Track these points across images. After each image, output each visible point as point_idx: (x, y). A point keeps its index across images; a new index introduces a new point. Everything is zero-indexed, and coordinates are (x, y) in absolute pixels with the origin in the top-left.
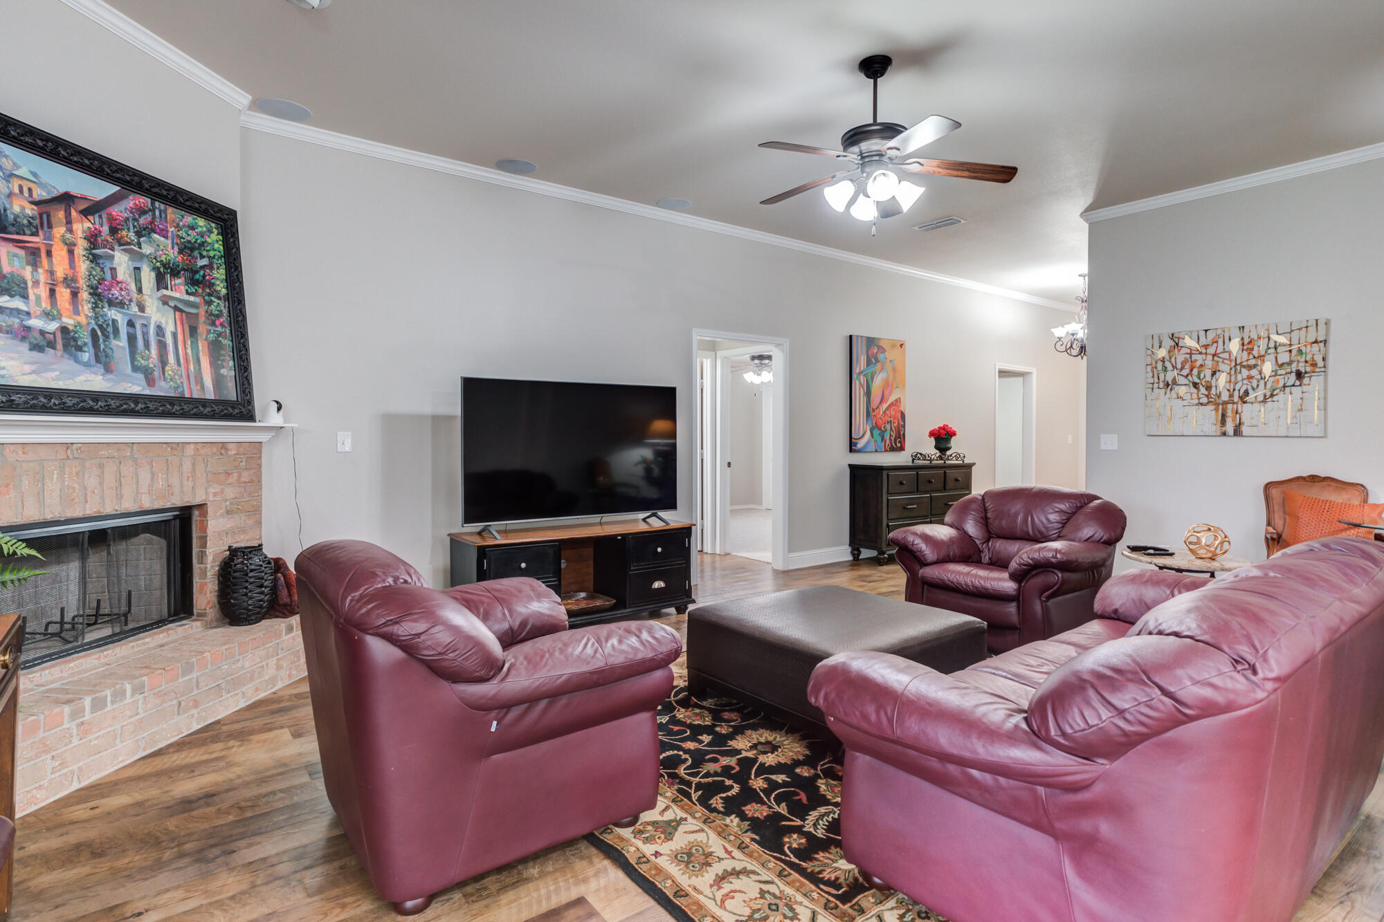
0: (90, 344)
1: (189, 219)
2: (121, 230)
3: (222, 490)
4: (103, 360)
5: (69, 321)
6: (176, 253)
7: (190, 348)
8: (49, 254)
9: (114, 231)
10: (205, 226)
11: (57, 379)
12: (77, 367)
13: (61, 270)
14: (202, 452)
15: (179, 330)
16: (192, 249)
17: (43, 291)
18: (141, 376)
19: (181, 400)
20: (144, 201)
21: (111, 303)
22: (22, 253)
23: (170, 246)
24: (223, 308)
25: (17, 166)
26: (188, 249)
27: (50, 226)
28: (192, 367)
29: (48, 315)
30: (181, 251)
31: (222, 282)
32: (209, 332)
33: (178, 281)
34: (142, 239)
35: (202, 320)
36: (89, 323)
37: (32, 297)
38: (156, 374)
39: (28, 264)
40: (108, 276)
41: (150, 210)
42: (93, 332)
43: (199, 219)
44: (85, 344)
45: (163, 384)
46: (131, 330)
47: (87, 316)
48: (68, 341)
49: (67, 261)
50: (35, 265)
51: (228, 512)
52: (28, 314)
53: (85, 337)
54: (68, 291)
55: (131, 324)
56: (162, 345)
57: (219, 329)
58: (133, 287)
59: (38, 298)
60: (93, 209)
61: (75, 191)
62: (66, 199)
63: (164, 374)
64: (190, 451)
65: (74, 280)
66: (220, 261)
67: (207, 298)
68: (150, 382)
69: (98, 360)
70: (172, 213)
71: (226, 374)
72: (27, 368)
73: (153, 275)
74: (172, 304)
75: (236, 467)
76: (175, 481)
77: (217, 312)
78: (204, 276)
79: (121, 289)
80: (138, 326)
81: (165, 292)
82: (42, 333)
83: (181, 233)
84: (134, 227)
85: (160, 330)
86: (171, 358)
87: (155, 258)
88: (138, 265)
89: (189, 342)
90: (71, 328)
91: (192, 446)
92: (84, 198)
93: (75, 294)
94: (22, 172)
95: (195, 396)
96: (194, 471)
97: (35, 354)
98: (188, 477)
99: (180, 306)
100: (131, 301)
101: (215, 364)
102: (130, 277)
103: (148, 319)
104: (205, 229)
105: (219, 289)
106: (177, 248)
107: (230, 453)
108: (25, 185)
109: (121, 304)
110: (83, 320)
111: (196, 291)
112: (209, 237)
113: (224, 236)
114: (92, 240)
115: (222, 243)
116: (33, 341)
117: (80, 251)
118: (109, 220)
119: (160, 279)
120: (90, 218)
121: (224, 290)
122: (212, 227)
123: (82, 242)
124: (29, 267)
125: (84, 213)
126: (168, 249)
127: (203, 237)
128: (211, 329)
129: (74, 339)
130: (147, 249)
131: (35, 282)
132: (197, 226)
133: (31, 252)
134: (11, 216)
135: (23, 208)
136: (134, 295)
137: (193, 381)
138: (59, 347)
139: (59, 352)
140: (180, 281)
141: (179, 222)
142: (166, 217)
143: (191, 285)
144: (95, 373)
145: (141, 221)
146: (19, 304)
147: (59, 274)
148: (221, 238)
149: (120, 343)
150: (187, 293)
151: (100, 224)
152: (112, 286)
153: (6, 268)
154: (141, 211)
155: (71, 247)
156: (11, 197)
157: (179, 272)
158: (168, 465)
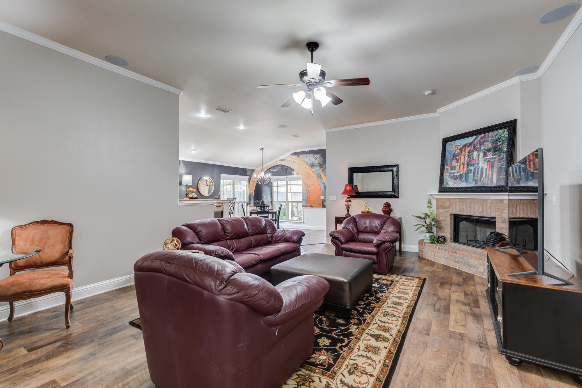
0: (465, 177)
1: (496, 132)
2: (476, 146)
3: (501, 215)
4: (467, 180)
5: (461, 172)
6: (491, 145)
7: (490, 171)
8: (460, 159)
9: (474, 147)
10: (502, 132)
11: (457, 185)
12: (462, 182)
13: (462, 161)
14: (494, 202)
15: (488, 167)
16: (496, 141)
18: (474, 182)
19: (484, 187)
20: (483, 135)
21: (471, 165)
22: (456, 161)
23: (489, 144)
24: (504, 156)
25: (457, 144)
26: (495, 142)
27: (461, 153)
28: (490, 177)
29: (458, 172)
30: (492, 144)
31: (505, 147)
32: (498, 165)
33: (490, 153)
34: (481, 146)
35: (496, 162)
36: (465, 172)
37: (456, 169)
38: (478, 181)
40: (471, 159)
41: (484, 137)
42: (466, 174)
43: (500, 131)
44: (464, 177)
45: (480, 183)
46: (474, 171)
47: (465, 170)
48: (461, 176)
49: (463, 159)
50: (457, 162)
52: (455, 173)
53: (464, 175)
55: (475, 169)
56: (482, 173)
57: (502, 163)
58: (477, 159)
59: (457, 169)
60: (470, 144)
61: (467, 143)
62: (466, 145)
63: (481, 180)
64: (490, 201)
65: (464, 163)
66: (506, 140)
67: (499, 154)
68: (476, 183)
69: (465, 179)
70: (490, 134)
71: (501, 177)
72: (453, 184)
73: (483, 154)
74: (487, 160)
76: (485, 209)
77: (502, 158)
78: (500, 147)
79: (474, 161)
80: (476, 169)
81: (486, 158)
82: (456, 176)
83: (494, 138)
84: (479, 143)
85: (482, 168)
86: (484, 176)
87: (484, 149)
88: (479, 153)
89: (491, 170)
90: (462, 174)
91: (490, 200)
93: (464, 166)
94: (459, 144)
95: (489, 185)
96: (491, 207)
97: (455, 181)
98: (489, 209)
99: (489, 160)
100: (476, 163)
101: (498, 175)
102: (477, 157)
103: (480, 166)
104: (502, 133)
105: (504, 150)
106: (491, 144)
107: (504, 203)
108: (458, 147)
109: (473, 165)
110: (464, 171)
111: (496, 153)
112: (503, 134)
113: (509, 131)
114: (469, 152)
115: (508, 134)
116: (455, 178)
117: (466, 156)
118: (474, 145)
119: (485, 155)
120: (470, 147)
121: (506, 150)
122: (505, 130)
123: (467, 154)
124: (457, 163)
125: (468, 147)
126: (488, 145)
127: (501, 135)
128: (499, 164)
129: (462, 176)
130: (482, 148)
131: (457, 166)
132: (499, 133)
133: (458, 160)
134: (455, 154)
135: (457, 152)
136: (477, 161)
137: (489, 181)
138: (459, 178)
139: (458, 179)
140: (491, 152)
141: (493, 135)
142: (489, 136)
143: (495, 152)
144: (464, 183)
145: (482, 141)
146: (454, 171)
147: (462, 162)
148: (508, 132)
149: (471, 175)
150: (493, 155)
151: (472, 147)
152: (472, 161)
153: (453, 165)
154: (482, 138)
155: (464, 155)
156: (456, 150)
157: (491, 150)
158: (482, 205)
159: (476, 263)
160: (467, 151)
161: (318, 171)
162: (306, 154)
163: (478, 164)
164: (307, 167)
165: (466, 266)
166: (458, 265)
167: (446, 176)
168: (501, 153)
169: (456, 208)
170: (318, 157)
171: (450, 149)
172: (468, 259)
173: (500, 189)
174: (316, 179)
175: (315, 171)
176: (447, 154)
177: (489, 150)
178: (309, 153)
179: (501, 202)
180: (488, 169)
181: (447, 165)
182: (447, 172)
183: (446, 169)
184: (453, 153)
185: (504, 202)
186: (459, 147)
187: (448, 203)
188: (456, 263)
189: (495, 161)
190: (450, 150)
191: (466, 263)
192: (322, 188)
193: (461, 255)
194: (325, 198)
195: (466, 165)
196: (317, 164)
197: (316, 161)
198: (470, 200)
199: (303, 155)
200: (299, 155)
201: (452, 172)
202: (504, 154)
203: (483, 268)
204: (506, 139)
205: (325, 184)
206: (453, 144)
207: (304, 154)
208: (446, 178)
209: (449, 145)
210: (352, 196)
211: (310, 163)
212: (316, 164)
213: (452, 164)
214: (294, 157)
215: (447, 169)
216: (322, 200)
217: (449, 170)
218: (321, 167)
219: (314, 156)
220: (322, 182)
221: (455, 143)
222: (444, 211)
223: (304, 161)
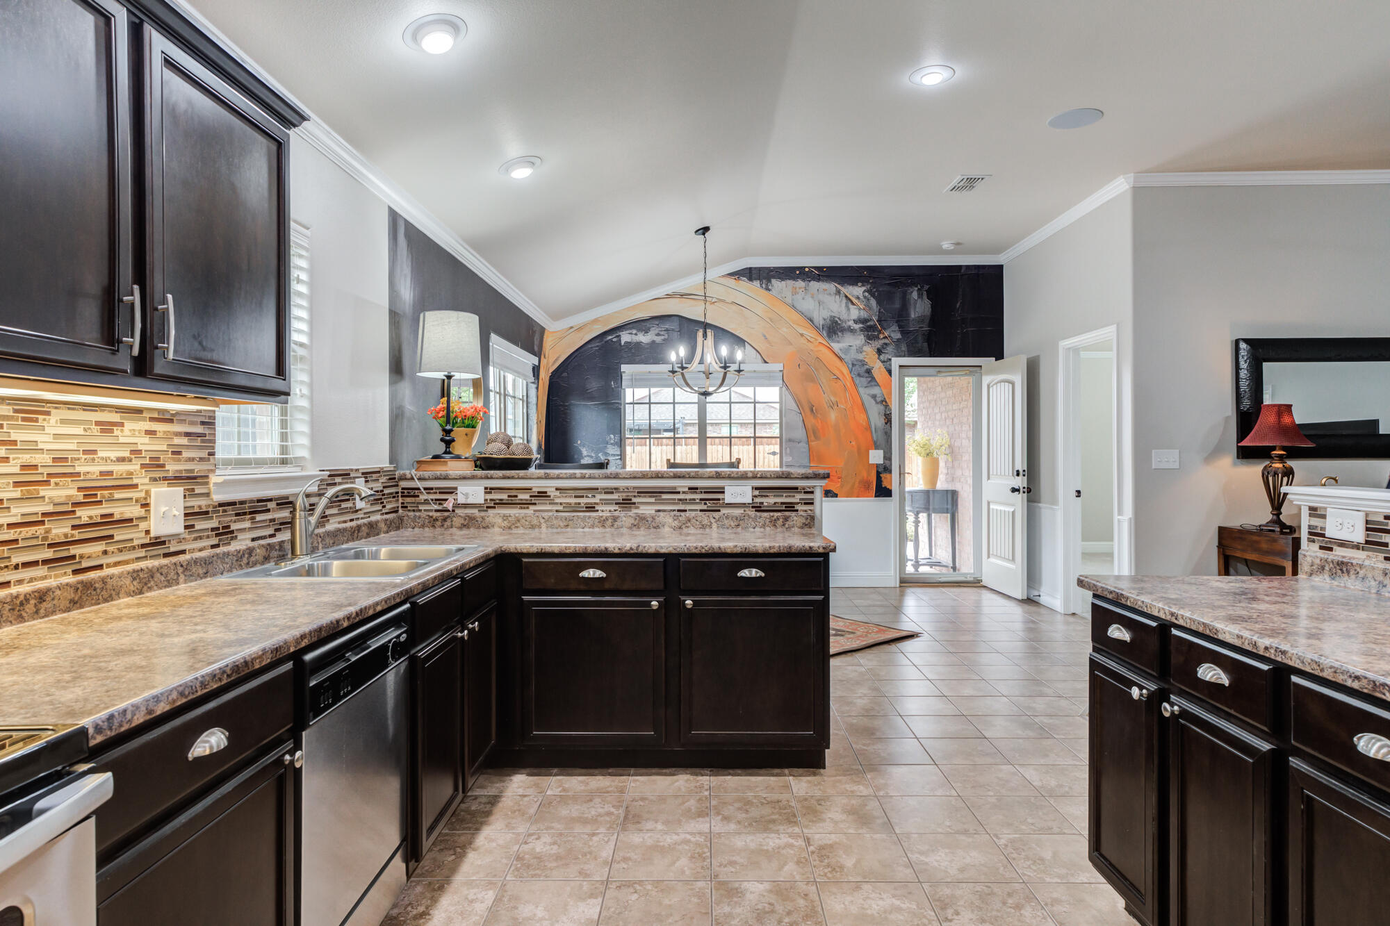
161: (860, 350)
162: (803, 280)
164: (810, 333)
170: (858, 298)
174: (849, 383)
175: (847, 350)
178: (818, 278)
192: (877, 421)
194: (888, 457)
196: (856, 322)
197: (849, 309)
199: (790, 282)
200: (769, 281)
205: (887, 406)
207: (795, 278)
211: (821, 316)
212: (851, 323)
214: (744, 284)
216: (878, 466)
218: (870, 338)
219: (838, 292)
220: (874, 397)
223: (793, 307)
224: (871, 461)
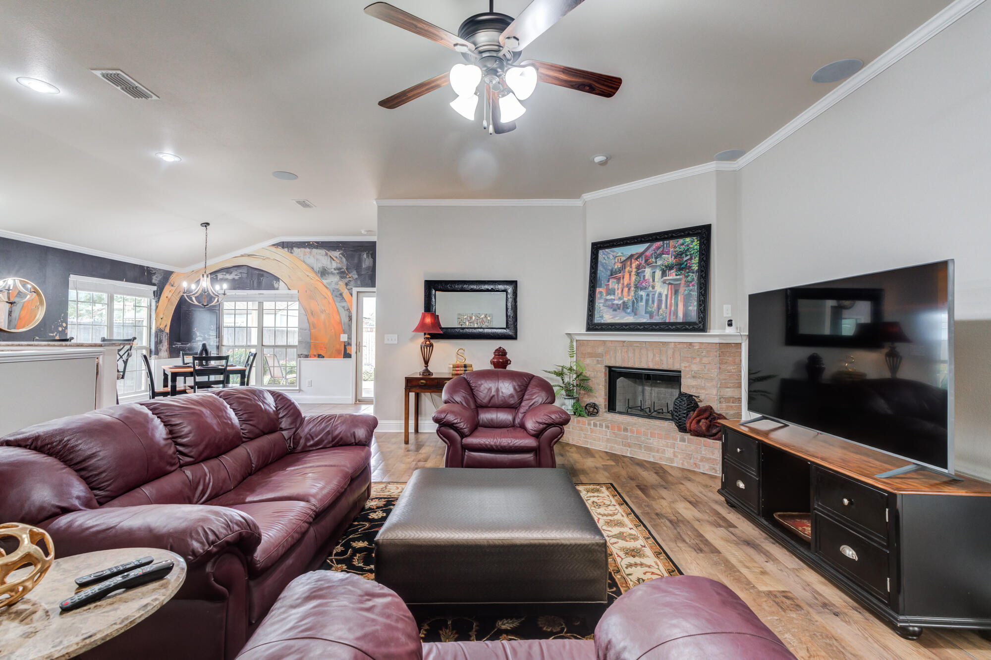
1: (681, 241)
2: (649, 259)
3: (689, 366)
4: (635, 312)
5: (625, 299)
6: (673, 259)
7: (673, 299)
8: (623, 278)
9: (646, 261)
10: (690, 240)
11: (618, 319)
12: (627, 315)
13: (626, 282)
14: (678, 346)
15: (669, 293)
16: (681, 255)
17: (620, 291)
18: (648, 315)
19: (665, 324)
20: (660, 243)
21: (641, 289)
22: (615, 280)
23: (670, 257)
24: (694, 277)
25: (617, 253)
26: (679, 255)
27: (625, 268)
28: (673, 309)
29: (620, 299)
30: (675, 258)
31: (696, 264)
32: (685, 290)
34: (657, 259)
35: (682, 285)
36: (632, 298)
37: (616, 294)
38: (655, 313)
39: (617, 283)
40: (642, 279)
41: (662, 246)
42: (633, 302)
43: (687, 238)
44: (630, 306)
45: (657, 317)
46: (648, 298)
47: (632, 296)
48: (625, 306)
49: (628, 278)
50: (618, 283)
51: (694, 377)
52: (614, 299)
53: (630, 304)
54: (627, 289)
55: (648, 295)
56: (660, 301)
57: (691, 288)
58: (651, 280)
59: (618, 293)
60: (640, 255)
61: (634, 252)
62: (632, 256)
63: (658, 313)
64: (672, 346)
65: (630, 284)
66: (696, 254)
67: (686, 275)
68: (651, 317)
69: (633, 311)
70: (672, 242)
71: (691, 309)
72: (611, 317)
73: (661, 272)
74: (667, 282)
75: (698, 355)
76: (664, 359)
77: (691, 280)
79: (646, 282)
80: (651, 295)
81: (665, 278)
82: (617, 305)
83: (677, 249)
84: (655, 256)
85: (660, 295)
86: (663, 306)
87: (663, 265)
88: (654, 271)
89: (674, 297)
90: (626, 301)
91: (673, 344)
92: (637, 254)
93: (629, 289)
94: (620, 254)
95: (672, 321)
96: (673, 355)
97: (614, 312)
98: (670, 358)
99: (671, 282)
100: (649, 286)
101: (686, 305)
102: (650, 276)
103: (656, 292)
104: (690, 242)
105: (694, 268)
106: (673, 257)
107: (695, 348)
108: (619, 258)
109: (645, 288)
110: (630, 297)
111: (681, 273)
112: (692, 244)
113: (700, 240)
114: (638, 267)
115: (698, 245)
116: (614, 308)
117: (633, 273)
118: (645, 257)
119: (664, 274)
120: (638, 260)
121: (697, 268)
122: (694, 239)
123: (634, 270)
124: (617, 285)
125: (636, 259)
126: (669, 259)
127: (688, 246)
128: (687, 288)
129: (627, 305)
130: (659, 263)
131: (618, 289)
132: (685, 242)
133: (619, 279)
134: (614, 270)
135: (618, 266)
136: (651, 283)
137: (672, 314)
138: (621, 308)
139: (621, 311)
140: (673, 271)
141: (675, 245)
142: (669, 245)
143: (679, 271)
144: (631, 316)
145: (658, 252)
146: (612, 297)
147: (625, 284)
148: (698, 242)
149: (642, 304)
150: (676, 275)
151: (642, 261)
152: (643, 282)
153: (610, 287)
154: (658, 248)
155: (630, 273)
156: (615, 264)
157: (673, 267)
158: (660, 351)
159: (662, 445)
160: (634, 265)
161: (337, 284)
162: (309, 248)
163: (653, 287)
164: (312, 275)
165: (643, 451)
166: (629, 449)
167: (599, 304)
168: (688, 272)
169: (615, 358)
170: (336, 257)
171: (605, 261)
172: (647, 439)
173: (691, 327)
174: (331, 301)
175: (330, 284)
176: (600, 268)
177: (670, 267)
178: (317, 247)
179: (690, 347)
180: (669, 296)
181: (600, 287)
182: (601, 298)
183: (599, 292)
184: (610, 268)
185: (694, 346)
186: (621, 259)
187: (602, 348)
188: (625, 446)
189: (680, 284)
190: (605, 263)
191: (643, 446)
192: (345, 319)
193: (635, 434)
194: (350, 338)
195: (633, 289)
196: (335, 269)
197: (331, 263)
198: (640, 344)
199: (303, 249)
200: (292, 249)
201: (609, 297)
202: (694, 275)
203: (672, 451)
204: (697, 252)
205: (350, 312)
206: (609, 253)
207: (305, 247)
208: (600, 308)
209: (604, 254)
210: (435, 336)
211: (318, 266)
212: (333, 270)
213: (609, 284)
214: (280, 250)
215: (601, 292)
216: (344, 342)
217: (605, 295)
218: (342, 278)
219: (327, 254)
220: (343, 307)
221: (614, 252)
222: (595, 362)
223: (304, 262)
224: (341, 340)
